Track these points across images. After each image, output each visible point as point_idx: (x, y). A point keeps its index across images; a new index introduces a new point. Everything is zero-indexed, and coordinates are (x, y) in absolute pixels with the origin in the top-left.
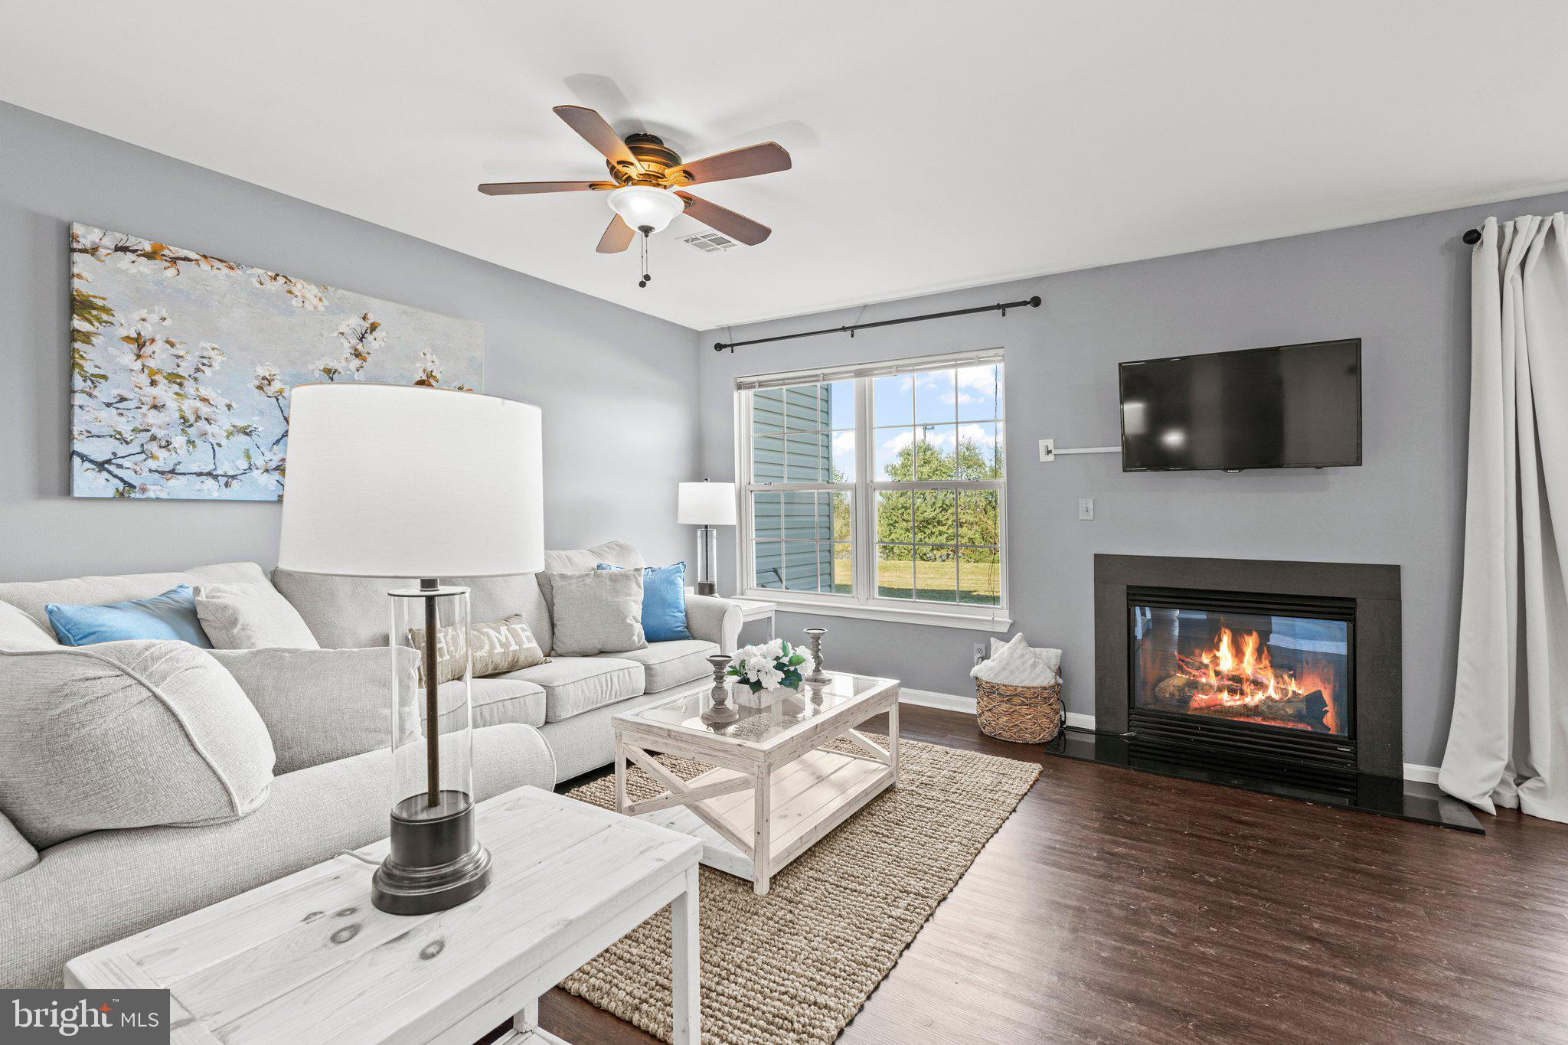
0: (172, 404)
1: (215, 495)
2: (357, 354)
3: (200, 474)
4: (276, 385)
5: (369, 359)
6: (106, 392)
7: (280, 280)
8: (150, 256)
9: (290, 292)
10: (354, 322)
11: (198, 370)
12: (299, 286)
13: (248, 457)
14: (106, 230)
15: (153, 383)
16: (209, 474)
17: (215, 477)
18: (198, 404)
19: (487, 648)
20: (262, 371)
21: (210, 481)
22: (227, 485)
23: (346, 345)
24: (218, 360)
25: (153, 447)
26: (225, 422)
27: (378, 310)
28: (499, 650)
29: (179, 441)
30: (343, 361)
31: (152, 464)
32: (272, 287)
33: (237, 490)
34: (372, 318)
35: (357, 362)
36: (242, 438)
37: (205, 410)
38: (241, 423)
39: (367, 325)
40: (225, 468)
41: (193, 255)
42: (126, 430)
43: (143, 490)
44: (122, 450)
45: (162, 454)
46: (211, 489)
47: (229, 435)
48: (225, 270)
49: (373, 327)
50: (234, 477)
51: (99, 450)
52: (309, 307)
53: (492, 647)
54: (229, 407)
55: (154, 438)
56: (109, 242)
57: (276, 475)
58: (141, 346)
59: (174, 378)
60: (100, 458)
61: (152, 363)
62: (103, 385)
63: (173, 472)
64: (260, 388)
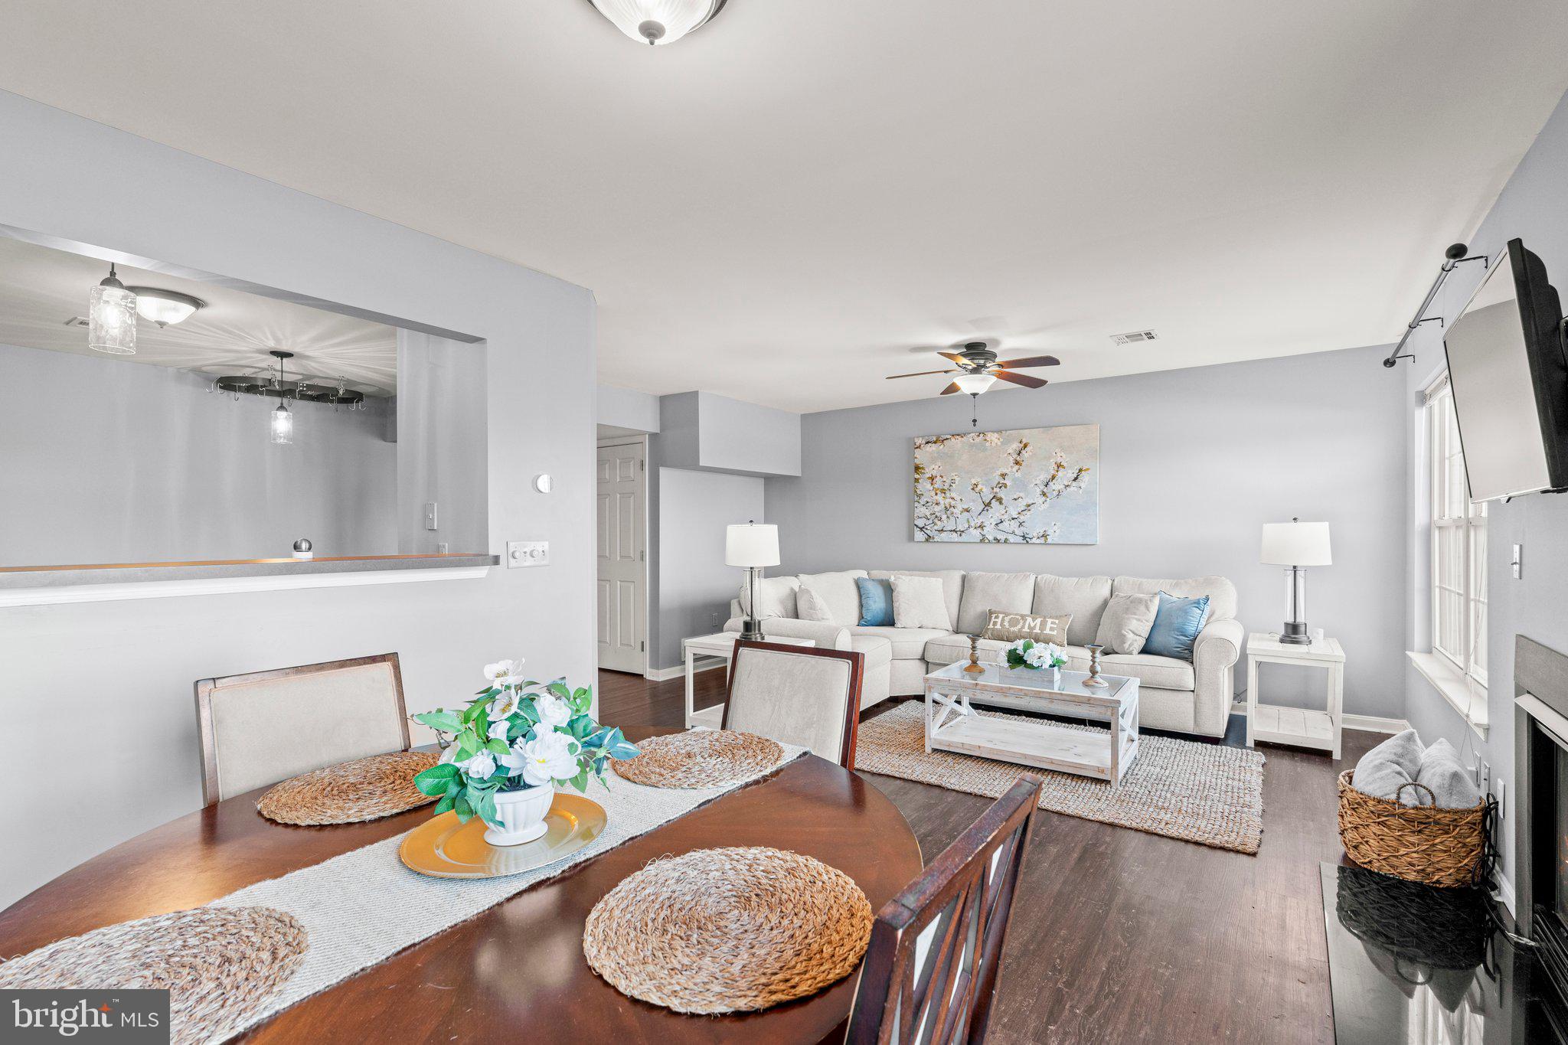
0: (942, 502)
1: (956, 540)
2: (1017, 463)
3: (951, 531)
4: (979, 487)
5: (1023, 464)
6: (923, 501)
7: (981, 435)
8: (935, 442)
9: (985, 440)
10: (1016, 446)
11: (951, 486)
12: (989, 435)
13: (969, 522)
14: (923, 437)
15: (936, 494)
16: (954, 530)
17: (956, 532)
18: (951, 500)
19: (1019, 627)
20: (974, 481)
21: (954, 534)
22: (960, 535)
23: (1011, 459)
24: (957, 479)
25: (936, 521)
26: (960, 507)
27: (1027, 435)
28: (1026, 629)
29: (944, 517)
30: (1010, 468)
31: (936, 528)
32: (978, 440)
33: (965, 538)
34: (1024, 441)
35: (1017, 467)
36: (966, 513)
37: (953, 503)
38: (966, 507)
39: (1022, 445)
40: (960, 528)
41: (949, 437)
42: (928, 514)
43: (933, 538)
44: (928, 522)
45: (939, 523)
46: (955, 537)
47: (962, 512)
48: (960, 439)
49: (1025, 446)
50: (963, 531)
51: (920, 523)
52: (993, 444)
53: (1023, 627)
54: (961, 500)
55: (936, 517)
56: (924, 442)
57: (979, 530)
58: (933, 480)
59: (943, 491)
60: (921, 526)
61: (936, 486)
62: (922, 498)
63: (942, 530)
64: (973, 489)
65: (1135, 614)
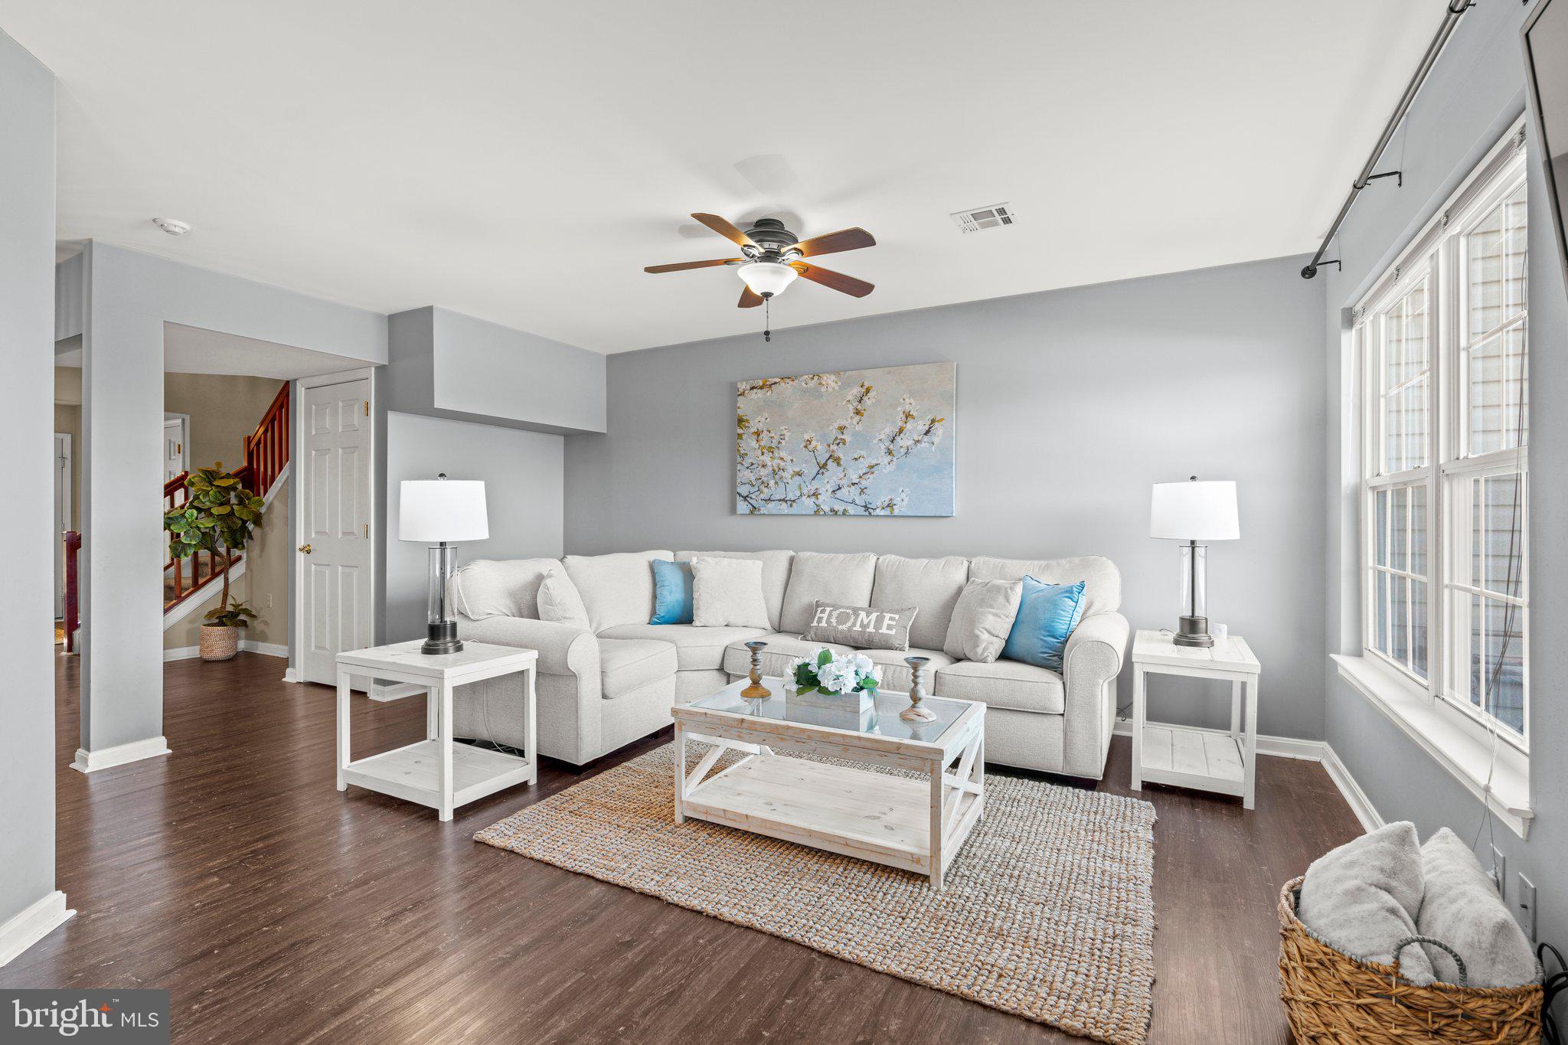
0: (769, 464)
1: (786, 512)
2: (858, 412)
3: (780, 500)
4: (814, 443)
5: (866, 414)
6: (747, 462)
7: (816, 378)
8: (761, 388)
9: (820, 384)
10: (856, 391)
11: (779, 443)
12: (825, 378)
13: (801, 489)
14: (747, 381)
15: (763, 454)
16: (784, 500)
17: (786, 501)
18: (779, 461)
19: (849, 624)
20: (807, 437)
21: (784, 504)
22: (791, 506)
23: (851, 408)
24: (787, 434)
25: (762, 487)
26: (791, 469)
27: (870, 377)
28: (858, 628)
29: (772, 483)
30: (849, 419)
31: (762, 496)
32: (812, 384)
33: (795, 509)
34: (867, 384)
35: (857, 418)
36: (797, 478)
37: (783, 464)
38: (797, 470)
39: (864, 390)
40: (791, 496)
41: (777, 380)
42: (753, 479)
43: (759, 510)
44: (753, 490)
45: (766, 490)
46: (784, 508)
47: (792, 476)
48: (791, 383)
49: (868, 391)
50: (794, 501)
51: (744, 490)
52: (830, 390)
53: (854, 624)
54: (792, 461)
55: (763, 482)
56: (748, 387)
57: (813, 499)
58: (758, 435)
59: (771, 450)
60: (744, 494)
61: (762, 443)
62: (746, 458)
63: (769, 500)
64: (806, 447)
65: (991, 607)
